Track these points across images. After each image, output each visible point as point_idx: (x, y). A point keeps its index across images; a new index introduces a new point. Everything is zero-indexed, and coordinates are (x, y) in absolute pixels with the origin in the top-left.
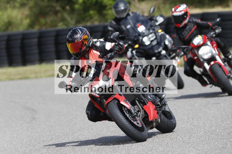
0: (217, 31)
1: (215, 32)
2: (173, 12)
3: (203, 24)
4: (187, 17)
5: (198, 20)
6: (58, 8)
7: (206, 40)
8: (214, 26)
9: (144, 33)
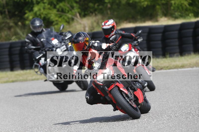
0: (139, 40)
1: (137, 41)
2: (103, 26)
3: (127, 35)
4: (114, 30)
5: (122, 32)
6: (12, 24)
7: (131, 48)
8: (137, 37)
9: (57, 45)
